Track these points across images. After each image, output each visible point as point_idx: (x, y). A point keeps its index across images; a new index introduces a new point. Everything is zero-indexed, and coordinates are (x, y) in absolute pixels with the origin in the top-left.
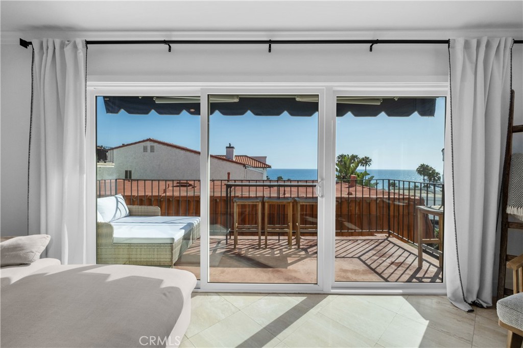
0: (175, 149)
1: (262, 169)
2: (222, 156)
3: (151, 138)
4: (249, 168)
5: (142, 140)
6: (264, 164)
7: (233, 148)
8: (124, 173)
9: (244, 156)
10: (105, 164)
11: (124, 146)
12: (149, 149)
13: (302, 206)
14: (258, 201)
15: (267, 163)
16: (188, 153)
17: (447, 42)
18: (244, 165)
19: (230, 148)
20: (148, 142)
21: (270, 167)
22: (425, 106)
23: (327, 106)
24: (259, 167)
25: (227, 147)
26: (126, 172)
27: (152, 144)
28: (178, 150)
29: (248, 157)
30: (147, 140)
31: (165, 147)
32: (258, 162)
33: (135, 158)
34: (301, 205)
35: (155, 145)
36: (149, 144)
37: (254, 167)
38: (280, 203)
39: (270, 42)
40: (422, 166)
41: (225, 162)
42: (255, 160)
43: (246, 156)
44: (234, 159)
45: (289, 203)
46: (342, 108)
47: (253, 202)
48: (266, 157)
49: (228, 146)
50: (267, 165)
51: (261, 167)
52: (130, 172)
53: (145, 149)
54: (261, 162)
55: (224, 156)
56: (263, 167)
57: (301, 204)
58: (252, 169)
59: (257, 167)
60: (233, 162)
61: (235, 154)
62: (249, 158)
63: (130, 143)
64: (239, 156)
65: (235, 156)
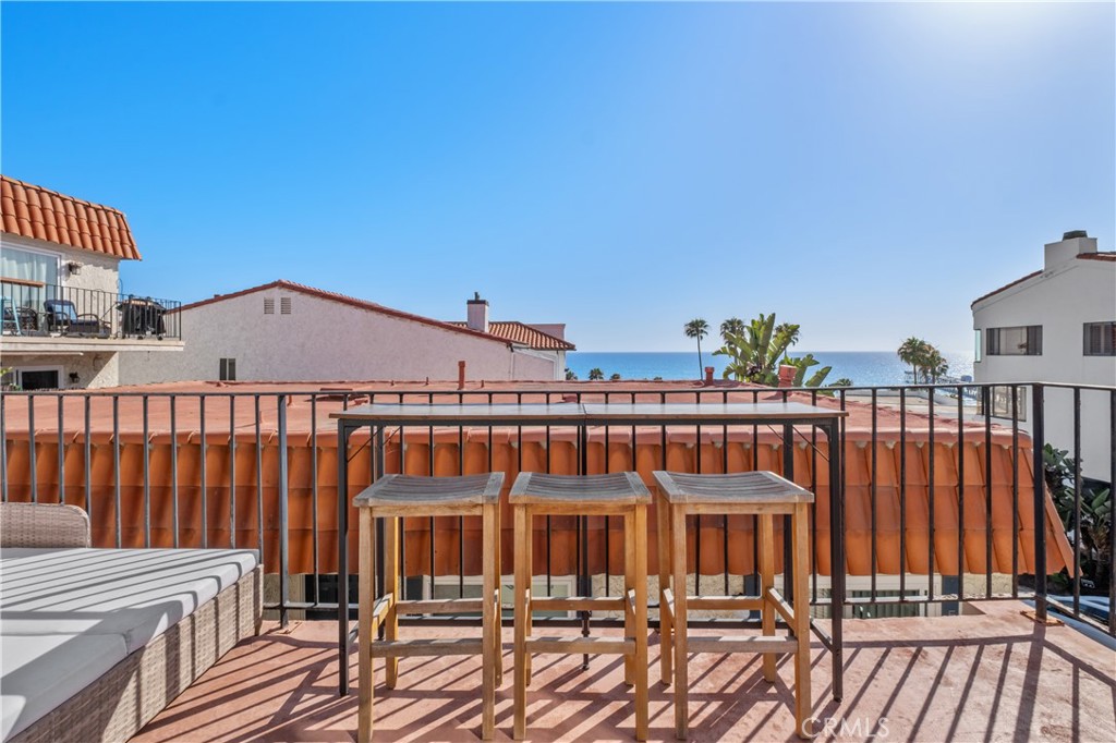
0: (340, 305)
1: (554, 353)
2: (459, 324)
3: (284, 281)
4: (524, 351)
5: (261, 285)
6: (560, 341)
7: (484, 302)
8: (219, 364)
9: (513, 323)
10: (140, 342)
11: (218, 298)
12: (277, 305)
13: (695, 523)
14: (480, 500)
15: (566, 339)
18: (509, 343)
19: (477, 302)
20: (276, 289)
21: (572, 347)
24: (546, 349)
25: (470, 302)
26: (223, 362)
27: (286, 294)
28: (347, 309)
29: (521, 325)
30: (274, 285)
31: (317, 300)
32: (546, 336)
33: (243, 328)
34: (688, 517)
35: (293, 295)
36: (277, 295)
37: (537, 348)
38: (587, 508)
40: (911, 343)
41: (462, 337)
42: (537, 332)
43: (518, 324)
44: (487, 330)
45: (632, 508)
47: (452, 508)
48: (564, 325)
49: (473, 298)
50: (565, 343)
51: (552, 349)
52: (232, 363)
53: (268, 306)
54: (552, 339)
55: (463, 323)
56: (555, 349)
57: (692, 512)
58: (530, 352)
59: (542, 349)
60: (481, 335)
61: (488, 319)
62: (526, 327)
63: (232, 293)
64: (501, 324)
65: (490, 323)
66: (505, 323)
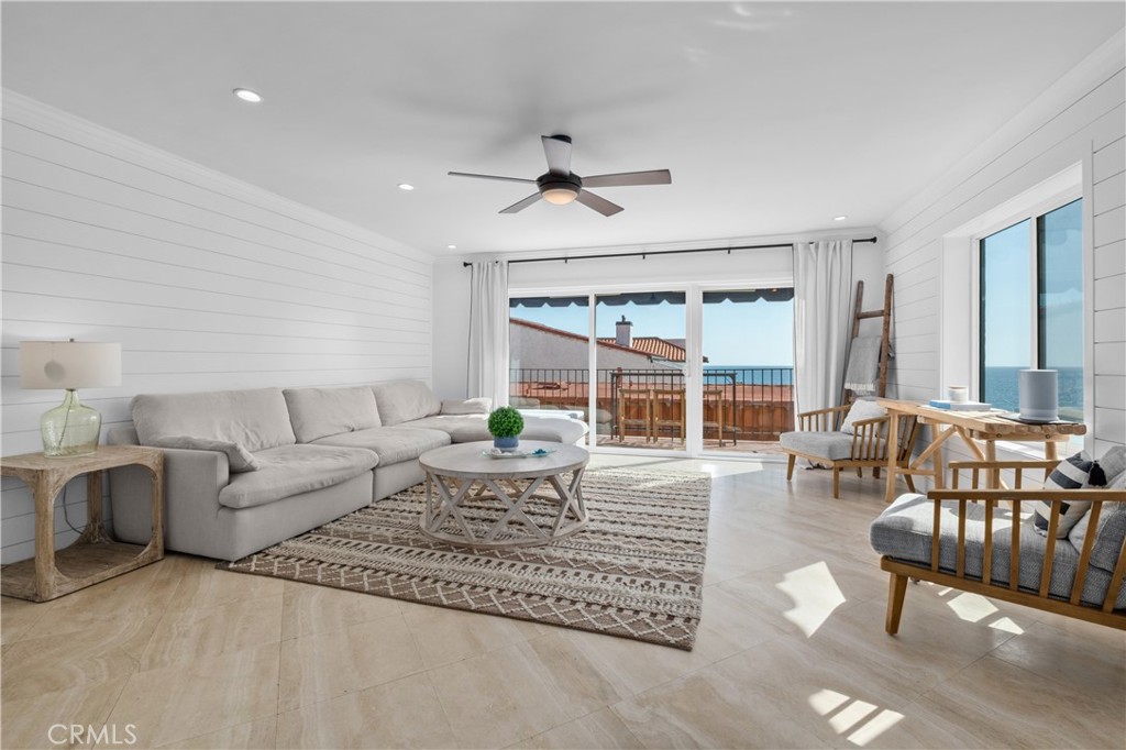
2: (609, 339)
4: (662, 362)
7: (629, 323)
9: (652, 339)
16: (550, 335)
17: (791, 245)
18: (649, 356)
19: (624, 324)
21: (707, 360)
22: (785, 294)
23: (694, 297)
24: (680, 361)
25: (618, 324)
28: (533, 331)
29: (660, 340)
32: (680, 349)
37: (673, 361)
39: (644, 254)
41: (614, 351)
42: (673, 346)
43: (657, 339)
44: (631, 345)
46: (711, 297)
49: (621, 320)
55: (613, 339)
58: (666, 363)
59: (677, 361)
60: (628, 350)
61: (632, 336)
62: (664, 342)
64: (642, 339)
65: (634, 339)
66: (645, 339)
